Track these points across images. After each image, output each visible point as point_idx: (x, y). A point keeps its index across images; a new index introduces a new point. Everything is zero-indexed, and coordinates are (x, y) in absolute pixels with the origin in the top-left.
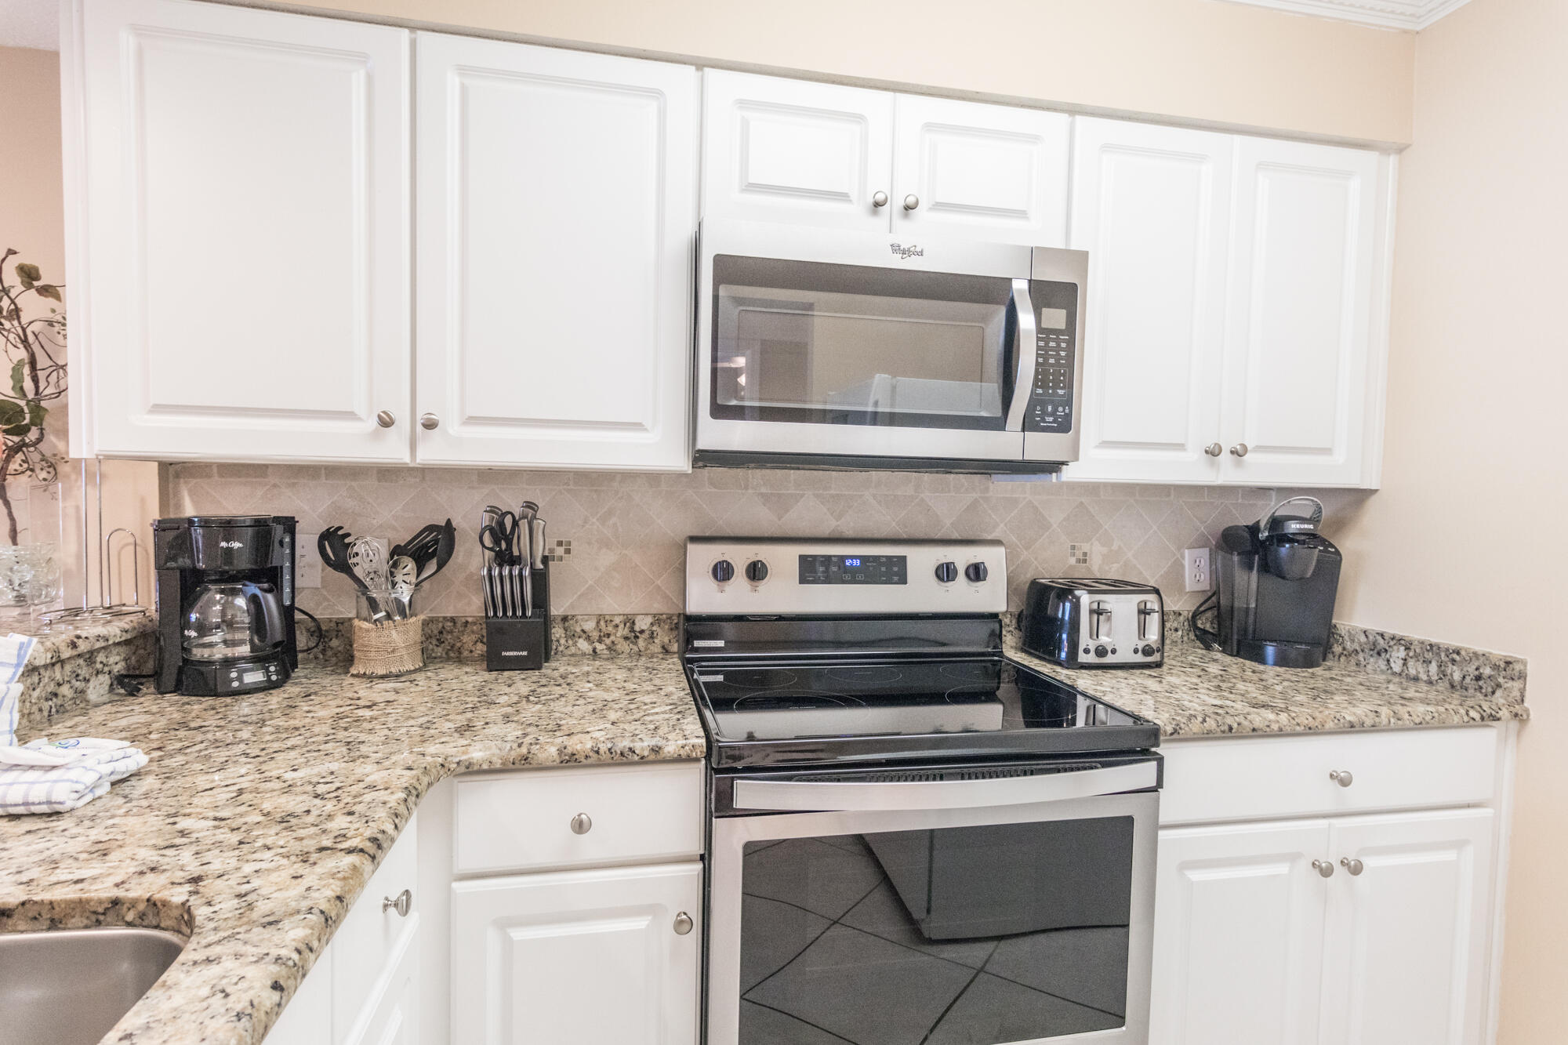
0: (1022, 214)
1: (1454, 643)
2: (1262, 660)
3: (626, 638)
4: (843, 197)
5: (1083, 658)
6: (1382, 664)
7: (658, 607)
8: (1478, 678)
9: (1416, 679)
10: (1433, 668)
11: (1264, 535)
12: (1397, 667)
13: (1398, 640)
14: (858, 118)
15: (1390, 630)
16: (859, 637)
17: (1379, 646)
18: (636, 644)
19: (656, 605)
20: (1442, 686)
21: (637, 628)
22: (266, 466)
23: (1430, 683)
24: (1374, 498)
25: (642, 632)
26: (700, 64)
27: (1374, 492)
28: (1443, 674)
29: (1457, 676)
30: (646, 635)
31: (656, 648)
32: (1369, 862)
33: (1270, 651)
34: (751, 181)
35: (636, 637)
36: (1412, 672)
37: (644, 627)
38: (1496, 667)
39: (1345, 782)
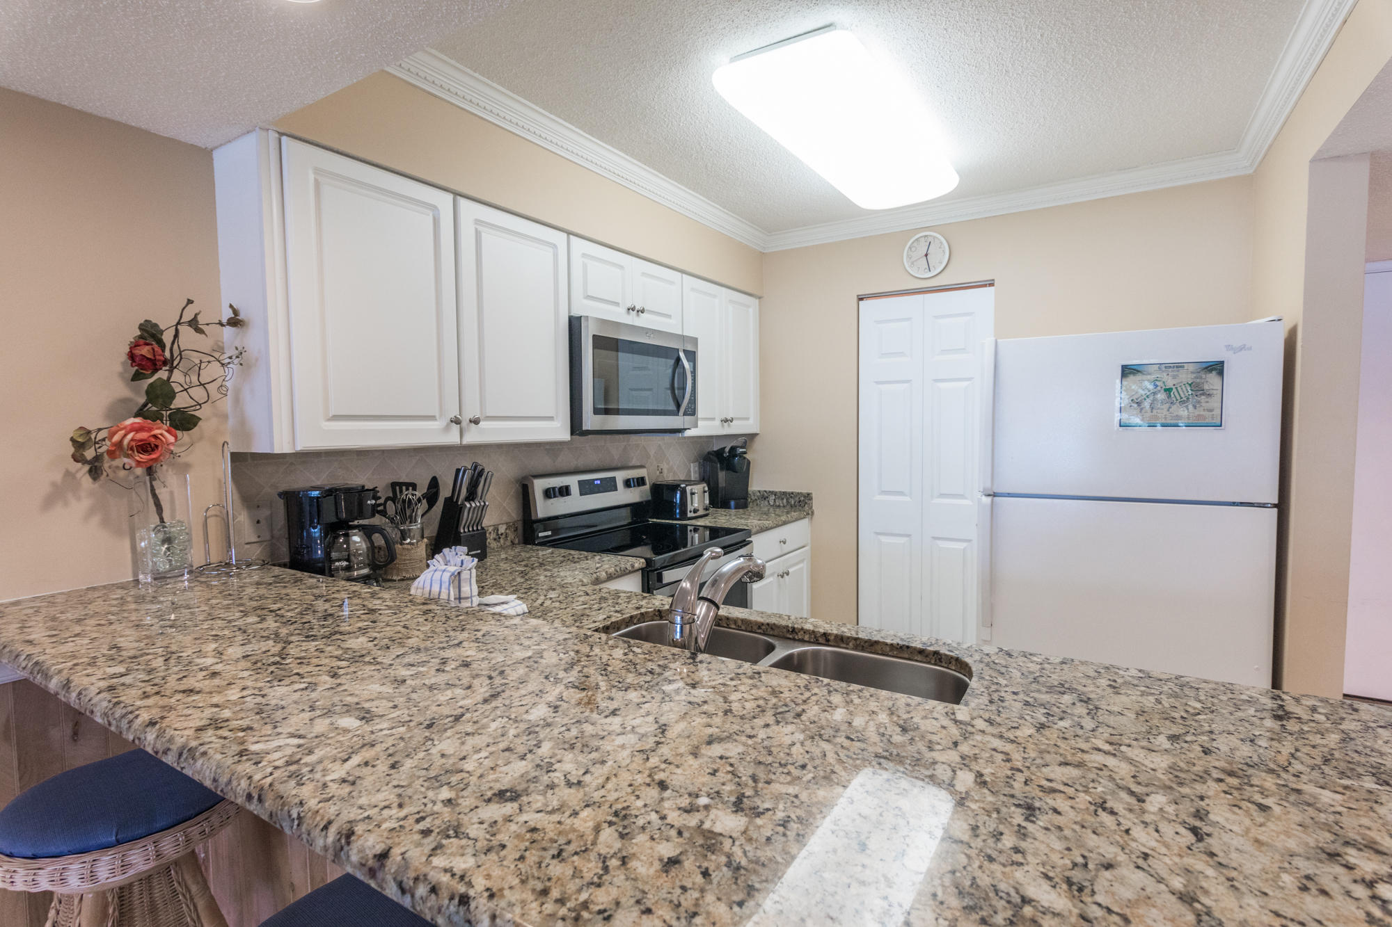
0: (669, 316)
1: (791, 491)
2: (729, 507)
3: (495, 539)
4: (617, 304)
5: (690, 515)
6: (766, 502)
7: (505, 519)
8: (800, 501)
9: (779, 506)
10: (785, 501)
11: (726, 455)
12: (772, 503)
13: (772, 493)
14: (621, 267)
15: (767, 490)
16: (585, 523)
17: (764, 496)
18: (499, 542)
19: (504, 519)
20: (788, 507)
21: (500, 533)
22: (368, 451)
23: (784, 506)
24: (758, 437)
25: (502, 534)
26: (569, 233)
27: (756, 434)
28: (788, 502)
29: (793, 502)
30: (503, 536)
31: (508, 543)
32: (790, 570)
33: (732, 503)
34: (589, 294)
35: (500, 538)
36: (777, 504)
37: (503, 531)
38: (805, 497)
39: (784, 543)
